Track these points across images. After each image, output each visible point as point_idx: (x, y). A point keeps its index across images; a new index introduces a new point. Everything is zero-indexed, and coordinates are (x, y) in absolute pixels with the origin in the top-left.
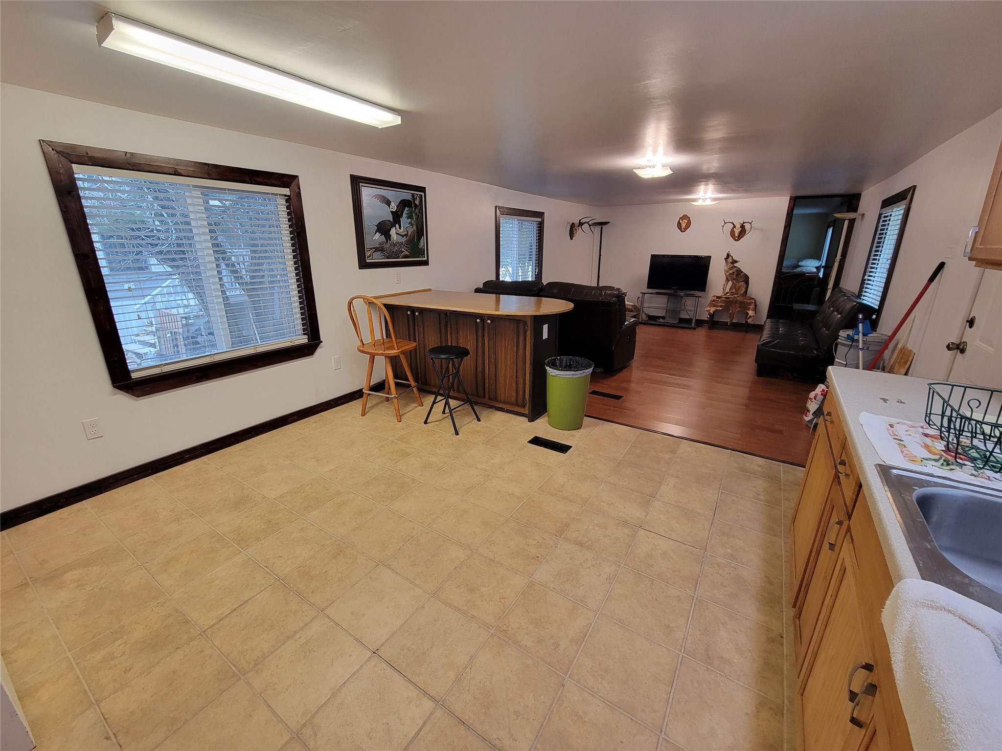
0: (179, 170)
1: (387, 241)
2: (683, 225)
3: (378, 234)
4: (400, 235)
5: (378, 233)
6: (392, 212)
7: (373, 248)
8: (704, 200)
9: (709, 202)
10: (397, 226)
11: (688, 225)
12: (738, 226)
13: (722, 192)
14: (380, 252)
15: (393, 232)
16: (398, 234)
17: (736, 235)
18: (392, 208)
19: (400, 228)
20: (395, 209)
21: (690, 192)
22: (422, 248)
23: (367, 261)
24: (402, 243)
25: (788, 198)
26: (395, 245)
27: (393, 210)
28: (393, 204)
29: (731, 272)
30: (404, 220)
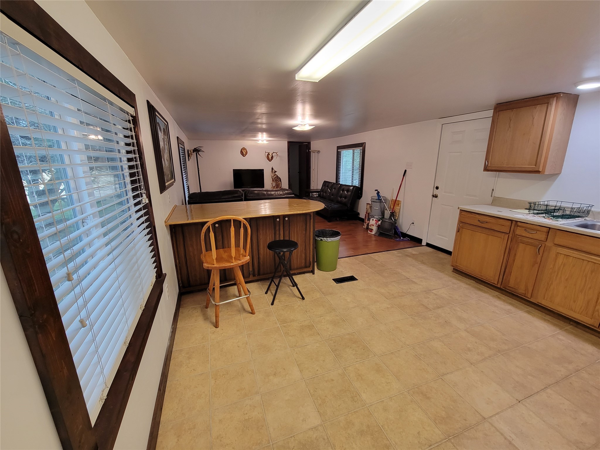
2: (244, 153)
8: (263, 141)
9: (265, 142)
10: (165, 152)
11: (247, 153)
12: (271, 154)
13: (270, 137)
15: (165, 157)
17: (270, 159)
19: (166, 154)
20: (163, 137)
21: (255, 136)
25: (287, 142)
28: (162, 132)
29: (275, 177)
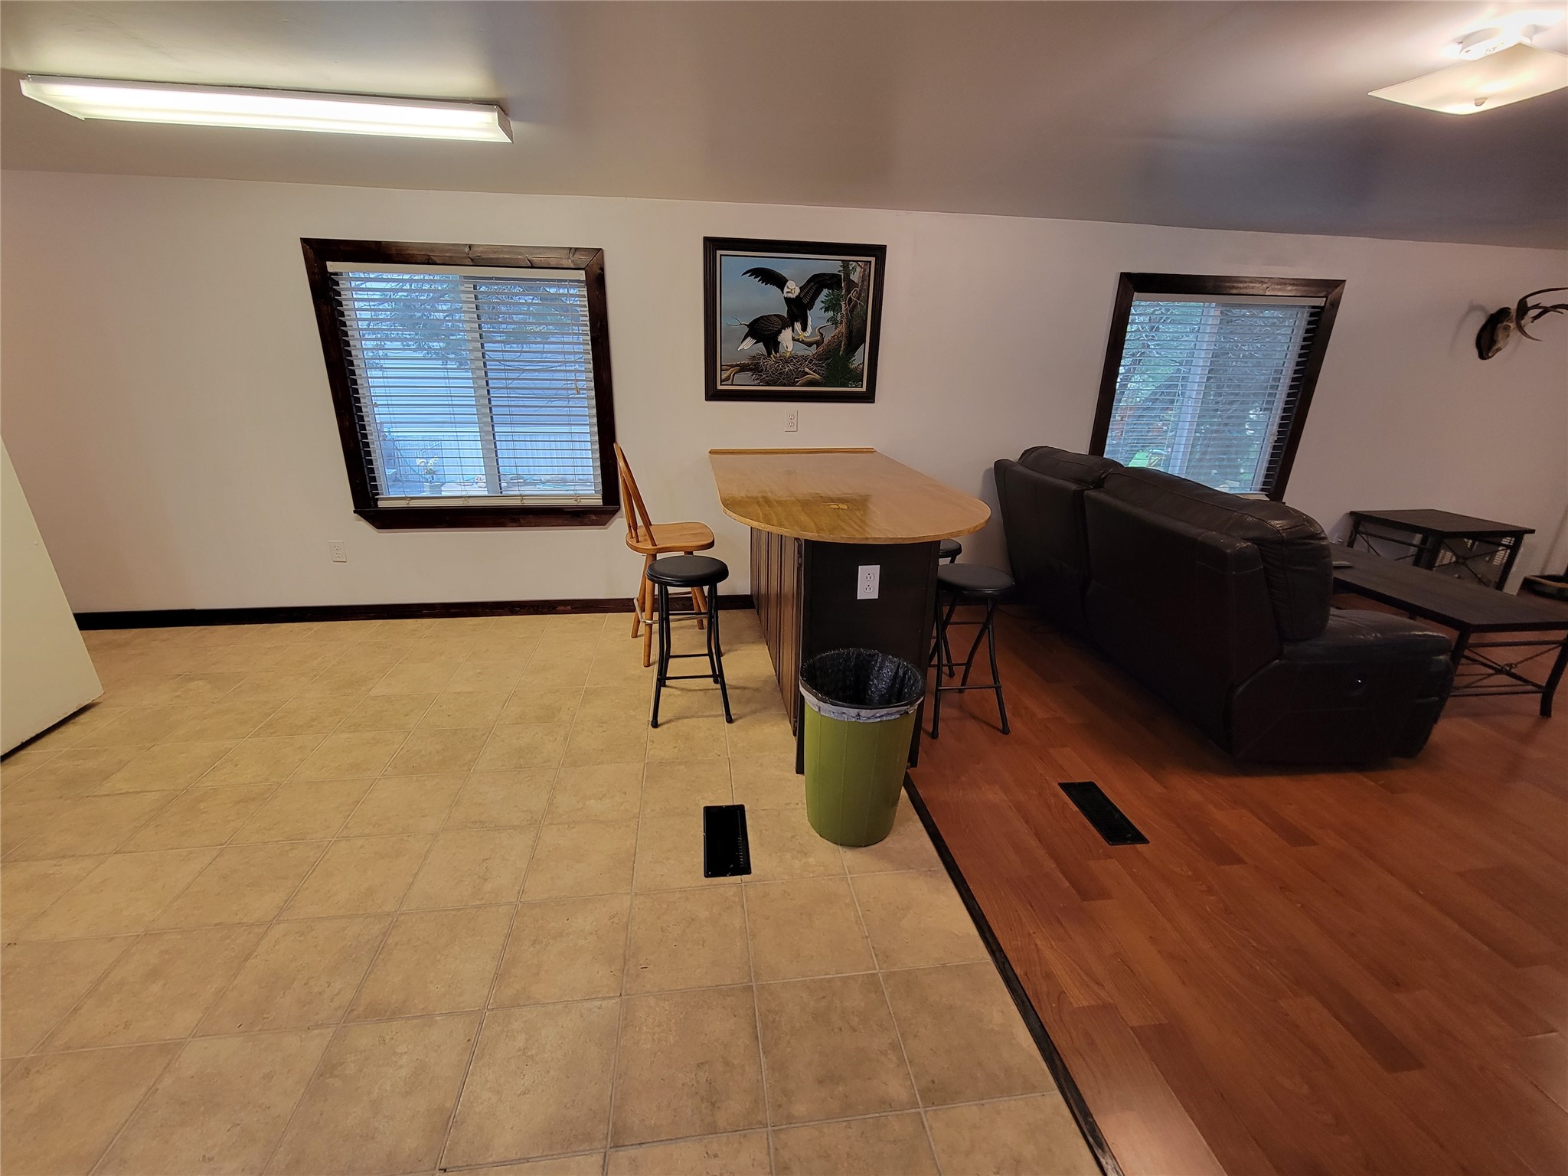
0: (433, 257)
1: (769, 353)
3: (749, 342)
4: (803, 342)
5: (749, 338)
6: (787, 300)
7: (737, 365)
10: (798, 326)
14: (750, 373)
15: (786, 337)
16: (798, 340)
18: (788, 292)
19: (804, 329)
20: (797, 294)
22: (857, 368)
23: (720, 387)
24: (805, 358)
26: (787, 361)
27: (790, 295)
28: (791, 284)
30: (817, 315)
